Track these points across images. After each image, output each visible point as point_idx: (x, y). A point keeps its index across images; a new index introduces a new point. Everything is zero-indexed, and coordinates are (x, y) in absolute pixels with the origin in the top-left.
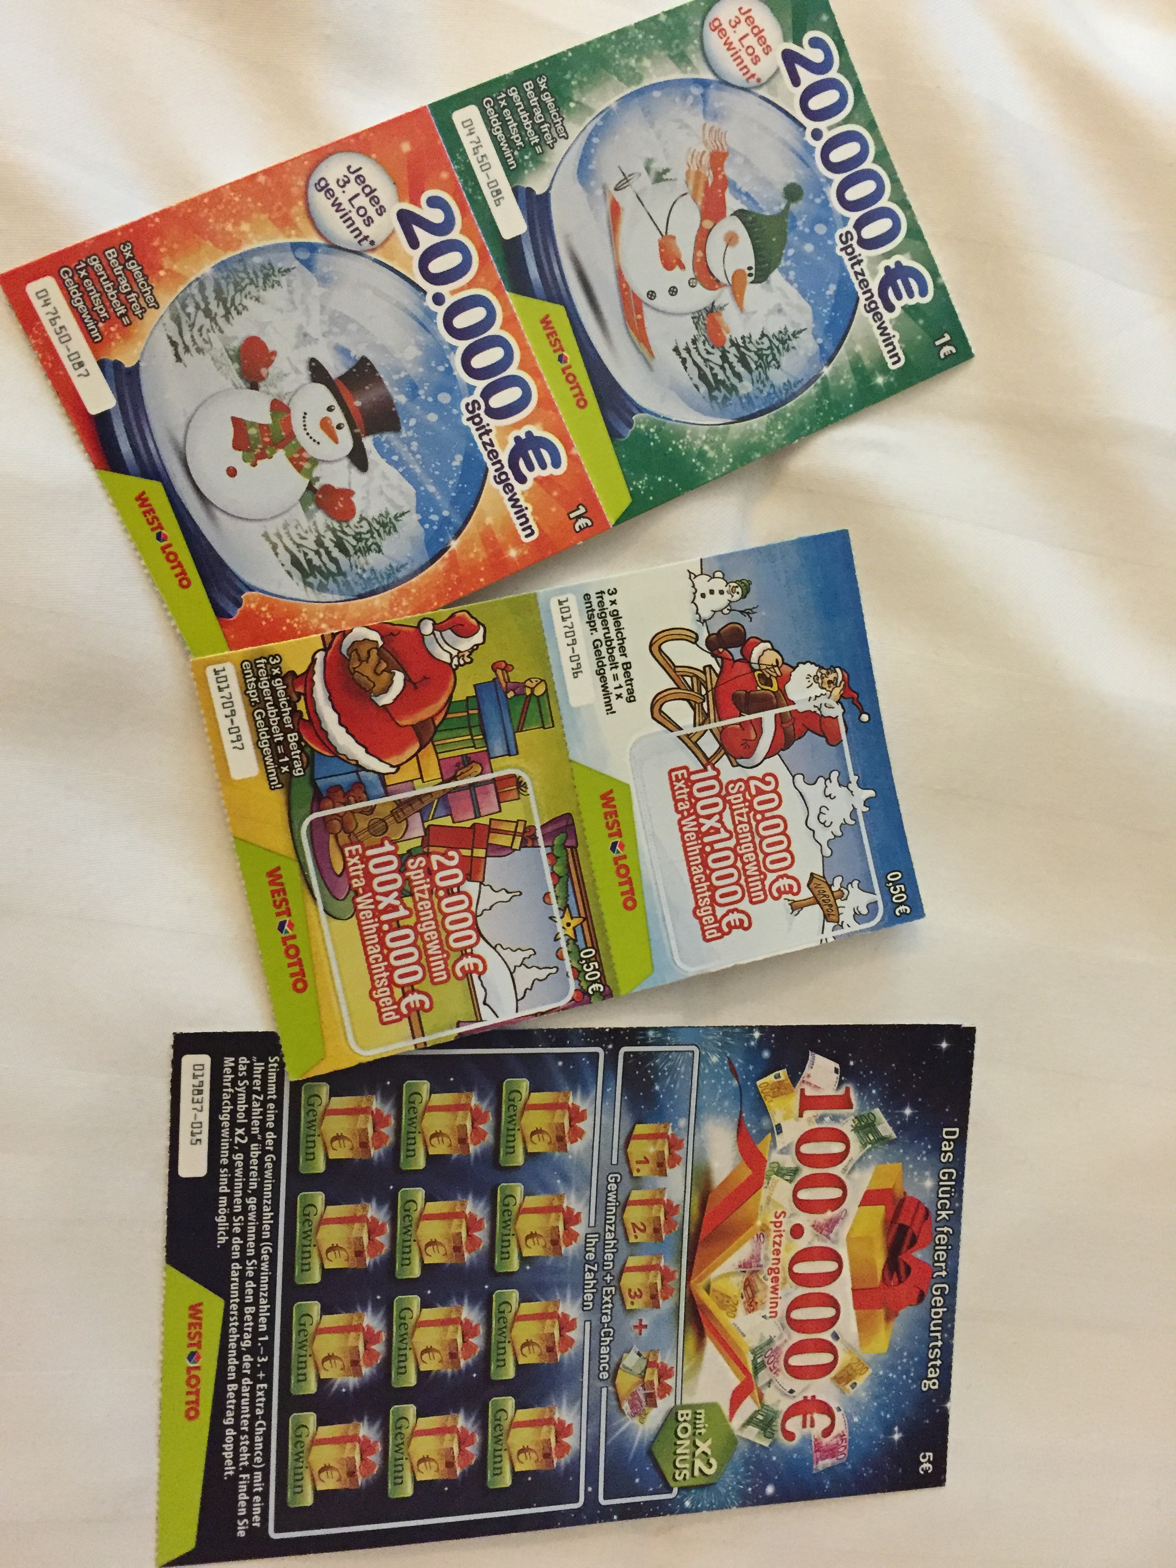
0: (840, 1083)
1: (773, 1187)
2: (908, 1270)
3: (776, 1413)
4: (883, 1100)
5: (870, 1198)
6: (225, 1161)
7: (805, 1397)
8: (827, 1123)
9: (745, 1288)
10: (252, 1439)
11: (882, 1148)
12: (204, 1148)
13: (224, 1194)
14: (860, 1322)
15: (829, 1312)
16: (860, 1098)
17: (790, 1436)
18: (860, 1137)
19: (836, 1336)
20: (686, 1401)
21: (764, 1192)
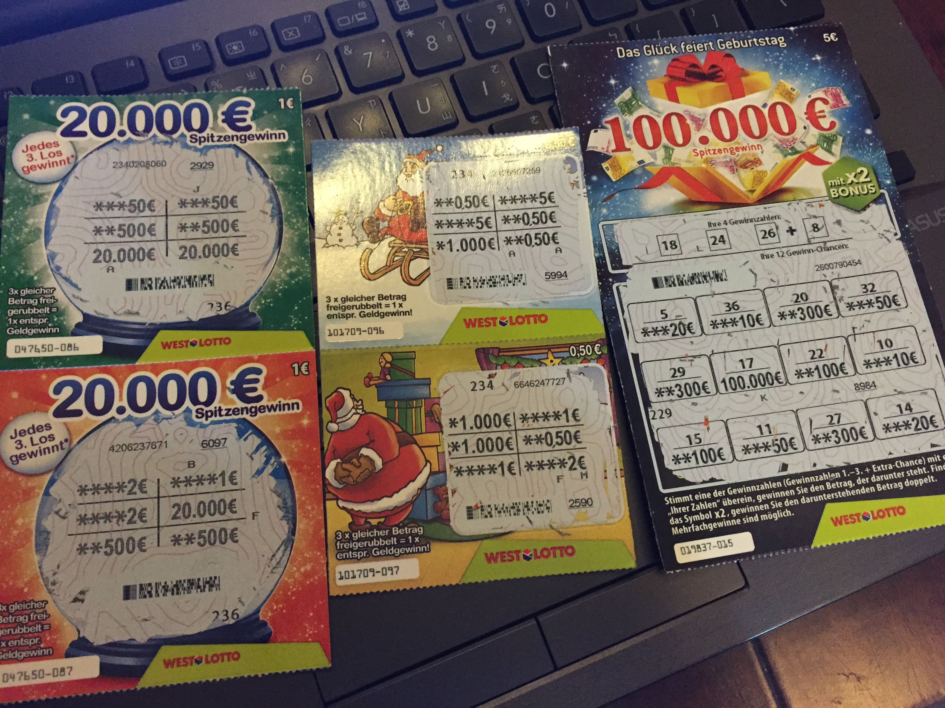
0: (603, 127)
1: (680, 160)
2: (713, 66)
3: (821, 135)
4: (609, 99)
5: (673, 97)
6: (738, 521)
7: (807, 118)
8: (631, 132)
9: (746, 168)
10: (908, 468)
11: (639, 95)
12: (733, 537)
13: (760, 518)
14: (752, 92)
15: (751, 112)
16: (610, 113)
17: (833, 124)
18: (636, 109)
19: (765, 106)
20: (825, 193)
21: (684, 165)
